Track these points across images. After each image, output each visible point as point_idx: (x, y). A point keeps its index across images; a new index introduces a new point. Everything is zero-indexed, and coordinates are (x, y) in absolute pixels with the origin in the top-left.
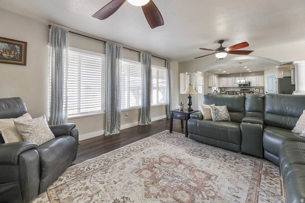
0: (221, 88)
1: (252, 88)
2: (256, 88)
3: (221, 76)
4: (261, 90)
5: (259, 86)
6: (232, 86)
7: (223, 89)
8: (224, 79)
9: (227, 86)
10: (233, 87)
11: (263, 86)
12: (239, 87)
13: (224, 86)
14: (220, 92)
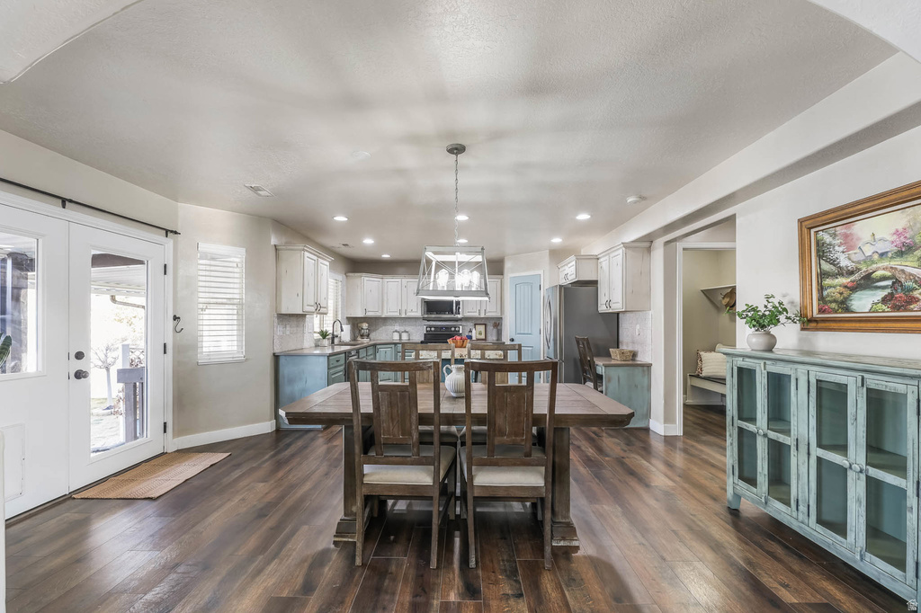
0: (355, 322)
1: (464, 323)
2: (477, 321)
3: (356, 265)
4: (490, 328)
5: (488, 315)
6: (397, 314)
7: (365, 326)
8: (369, 283)
9: (378, 314)
10: (403, 316)
11: (498, 315)
12: (424, 319)
13: (370, 314)
14: (354, 338)
